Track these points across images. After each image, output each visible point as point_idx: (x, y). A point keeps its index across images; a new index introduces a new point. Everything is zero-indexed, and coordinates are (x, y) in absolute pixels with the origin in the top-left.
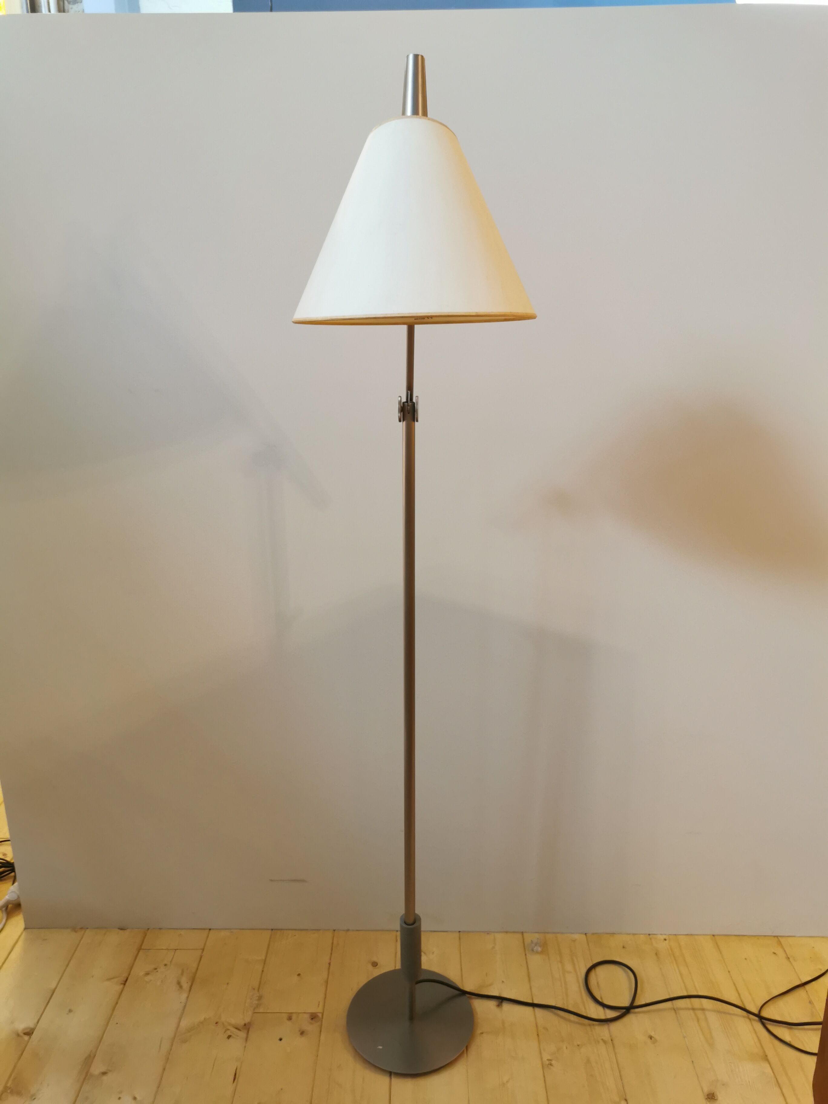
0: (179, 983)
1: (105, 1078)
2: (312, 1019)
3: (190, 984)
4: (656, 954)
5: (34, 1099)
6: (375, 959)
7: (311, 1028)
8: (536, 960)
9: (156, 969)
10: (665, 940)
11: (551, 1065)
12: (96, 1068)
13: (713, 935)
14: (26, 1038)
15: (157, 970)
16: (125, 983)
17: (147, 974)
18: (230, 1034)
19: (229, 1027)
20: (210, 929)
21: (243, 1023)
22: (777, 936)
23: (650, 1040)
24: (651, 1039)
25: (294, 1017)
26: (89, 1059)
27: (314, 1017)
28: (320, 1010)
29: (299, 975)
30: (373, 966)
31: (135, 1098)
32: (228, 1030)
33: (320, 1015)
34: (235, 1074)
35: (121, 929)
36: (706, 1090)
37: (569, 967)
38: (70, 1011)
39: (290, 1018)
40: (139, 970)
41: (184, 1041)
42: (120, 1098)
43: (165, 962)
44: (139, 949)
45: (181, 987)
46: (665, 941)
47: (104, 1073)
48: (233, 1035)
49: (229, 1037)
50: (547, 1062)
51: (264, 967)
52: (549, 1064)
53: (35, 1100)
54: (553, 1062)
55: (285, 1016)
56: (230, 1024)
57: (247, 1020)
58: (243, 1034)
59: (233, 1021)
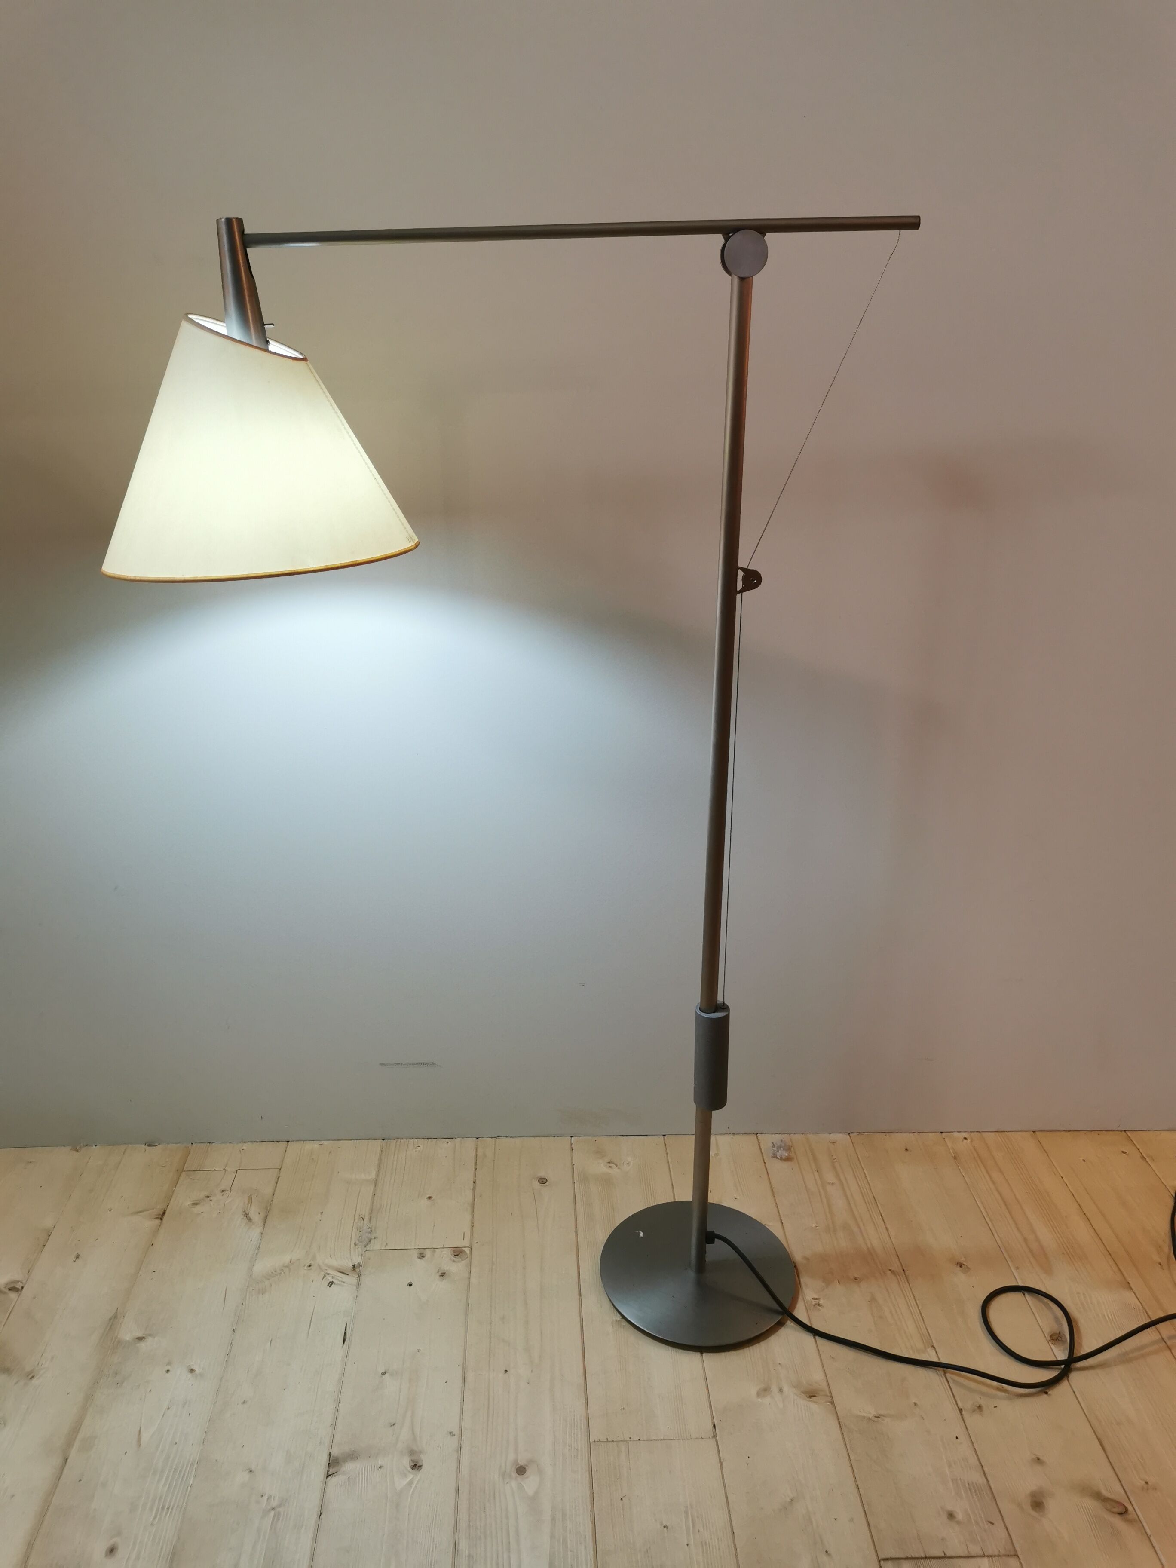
0: (246, 1215)
1: (142, 1345)
2: (455, 1256)
3: (263, 1215)
4: (955, 1158)
5: (32, 1377)
6: (542, 1174)
7: (456, 1268)
8: (779, 1168)
9: (208, 1197)
10: (965, 1139)
11: (819, 1305)
12: (128, 1331)
13: (1034, 1132)
14: (13, 1295)
15: (211, 1198)
16: (162, 1216)
17: (195, 1204)
18: (332, 1280)
19: (329, 1271)
20: (288, 1142)
21: (351, 1266)
22: (1125, 1131)
23: (960, 1268)
24: (961, 1266)
25: (428, 1254)
26: (114, 1320)
27: (458, 1253)
28: (466, 1243)
29: (430, 1198)
30: (540, 1183)
31: (192, 1371)
32: (329, 1274)
33: (467, 1250)
34: (345, 1333)
35: (150, 1145)
36: (1047, 1331)
37: (830, 1177)
38: (78, 1257)
39: (422, 1256)
40: (183, 1198)
41: (263, 1292)
42: (168, 1371)
43: (223, 1188)
44: (180, 1171)
45: (250, 1220)
46: (965, 1141)
47: (140, 1339)
48: (335, 1281)
49: (331, 1284)
50: (813, 1302)
51: (375, 1190)
52: (816, 1304)
53: (34, 1380)
54: (821, 1302)
55: (416, 1252)
56: (330, 1267)
57: (357, 1260)
58: (352, 1279)
59: (334, 1263)
